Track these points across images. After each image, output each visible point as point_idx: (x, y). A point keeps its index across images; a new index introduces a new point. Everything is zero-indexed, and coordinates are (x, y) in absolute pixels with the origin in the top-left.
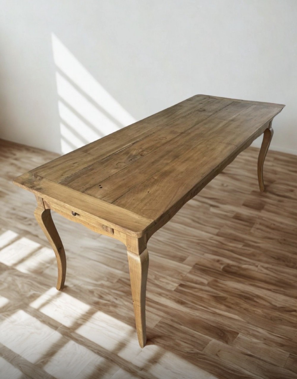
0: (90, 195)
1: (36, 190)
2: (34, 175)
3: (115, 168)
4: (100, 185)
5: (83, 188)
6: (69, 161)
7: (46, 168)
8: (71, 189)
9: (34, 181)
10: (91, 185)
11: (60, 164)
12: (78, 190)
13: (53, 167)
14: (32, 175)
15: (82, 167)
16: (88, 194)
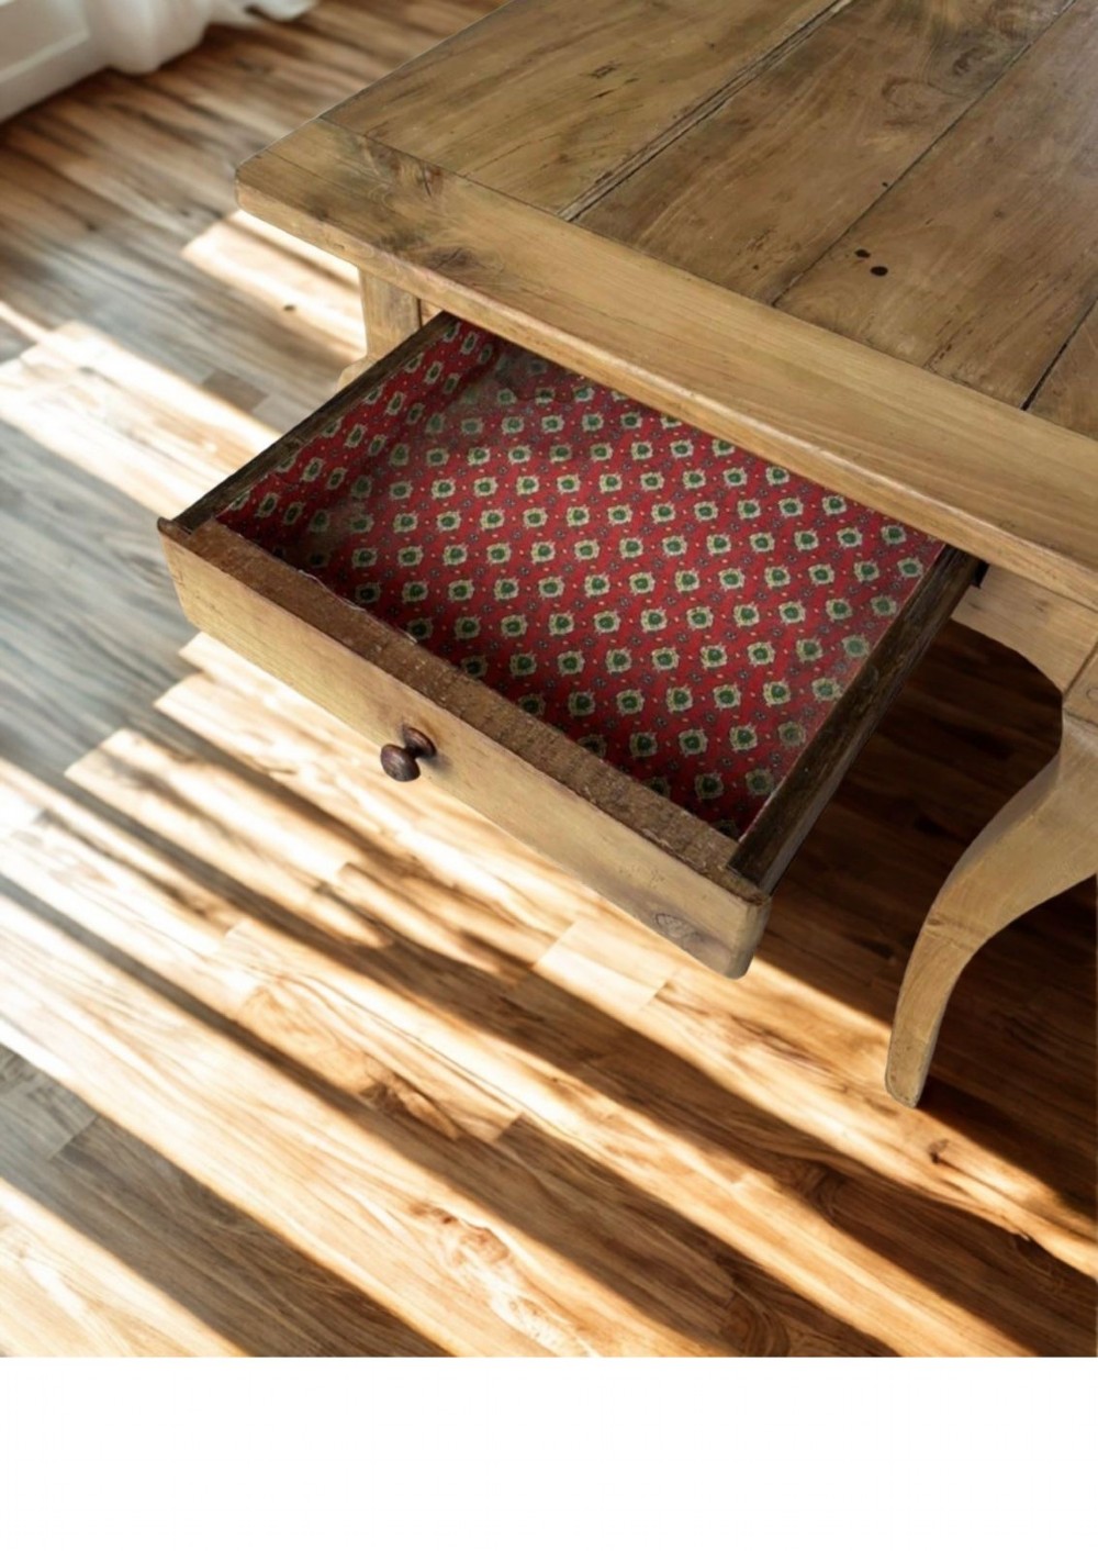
0: (838, 330)
1: (431, 268)
2: (369, 148)
3: (888, 122)
4: (863, 254)
5: (756, 267)
6: (551, 57)
7: (426, 102)
8: (673, 269)
9: (390, 196)
10: (798, 247)
11: (510, 72)
12: (732, 284)
13: (472, 93)
14: (360, 147)
15: (664, 106)
16: (820, 322)
